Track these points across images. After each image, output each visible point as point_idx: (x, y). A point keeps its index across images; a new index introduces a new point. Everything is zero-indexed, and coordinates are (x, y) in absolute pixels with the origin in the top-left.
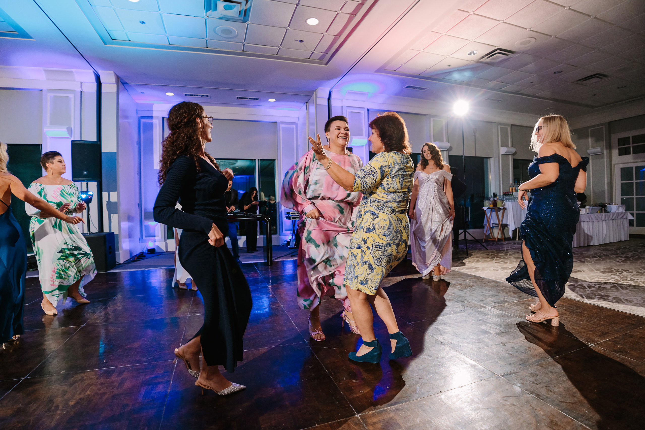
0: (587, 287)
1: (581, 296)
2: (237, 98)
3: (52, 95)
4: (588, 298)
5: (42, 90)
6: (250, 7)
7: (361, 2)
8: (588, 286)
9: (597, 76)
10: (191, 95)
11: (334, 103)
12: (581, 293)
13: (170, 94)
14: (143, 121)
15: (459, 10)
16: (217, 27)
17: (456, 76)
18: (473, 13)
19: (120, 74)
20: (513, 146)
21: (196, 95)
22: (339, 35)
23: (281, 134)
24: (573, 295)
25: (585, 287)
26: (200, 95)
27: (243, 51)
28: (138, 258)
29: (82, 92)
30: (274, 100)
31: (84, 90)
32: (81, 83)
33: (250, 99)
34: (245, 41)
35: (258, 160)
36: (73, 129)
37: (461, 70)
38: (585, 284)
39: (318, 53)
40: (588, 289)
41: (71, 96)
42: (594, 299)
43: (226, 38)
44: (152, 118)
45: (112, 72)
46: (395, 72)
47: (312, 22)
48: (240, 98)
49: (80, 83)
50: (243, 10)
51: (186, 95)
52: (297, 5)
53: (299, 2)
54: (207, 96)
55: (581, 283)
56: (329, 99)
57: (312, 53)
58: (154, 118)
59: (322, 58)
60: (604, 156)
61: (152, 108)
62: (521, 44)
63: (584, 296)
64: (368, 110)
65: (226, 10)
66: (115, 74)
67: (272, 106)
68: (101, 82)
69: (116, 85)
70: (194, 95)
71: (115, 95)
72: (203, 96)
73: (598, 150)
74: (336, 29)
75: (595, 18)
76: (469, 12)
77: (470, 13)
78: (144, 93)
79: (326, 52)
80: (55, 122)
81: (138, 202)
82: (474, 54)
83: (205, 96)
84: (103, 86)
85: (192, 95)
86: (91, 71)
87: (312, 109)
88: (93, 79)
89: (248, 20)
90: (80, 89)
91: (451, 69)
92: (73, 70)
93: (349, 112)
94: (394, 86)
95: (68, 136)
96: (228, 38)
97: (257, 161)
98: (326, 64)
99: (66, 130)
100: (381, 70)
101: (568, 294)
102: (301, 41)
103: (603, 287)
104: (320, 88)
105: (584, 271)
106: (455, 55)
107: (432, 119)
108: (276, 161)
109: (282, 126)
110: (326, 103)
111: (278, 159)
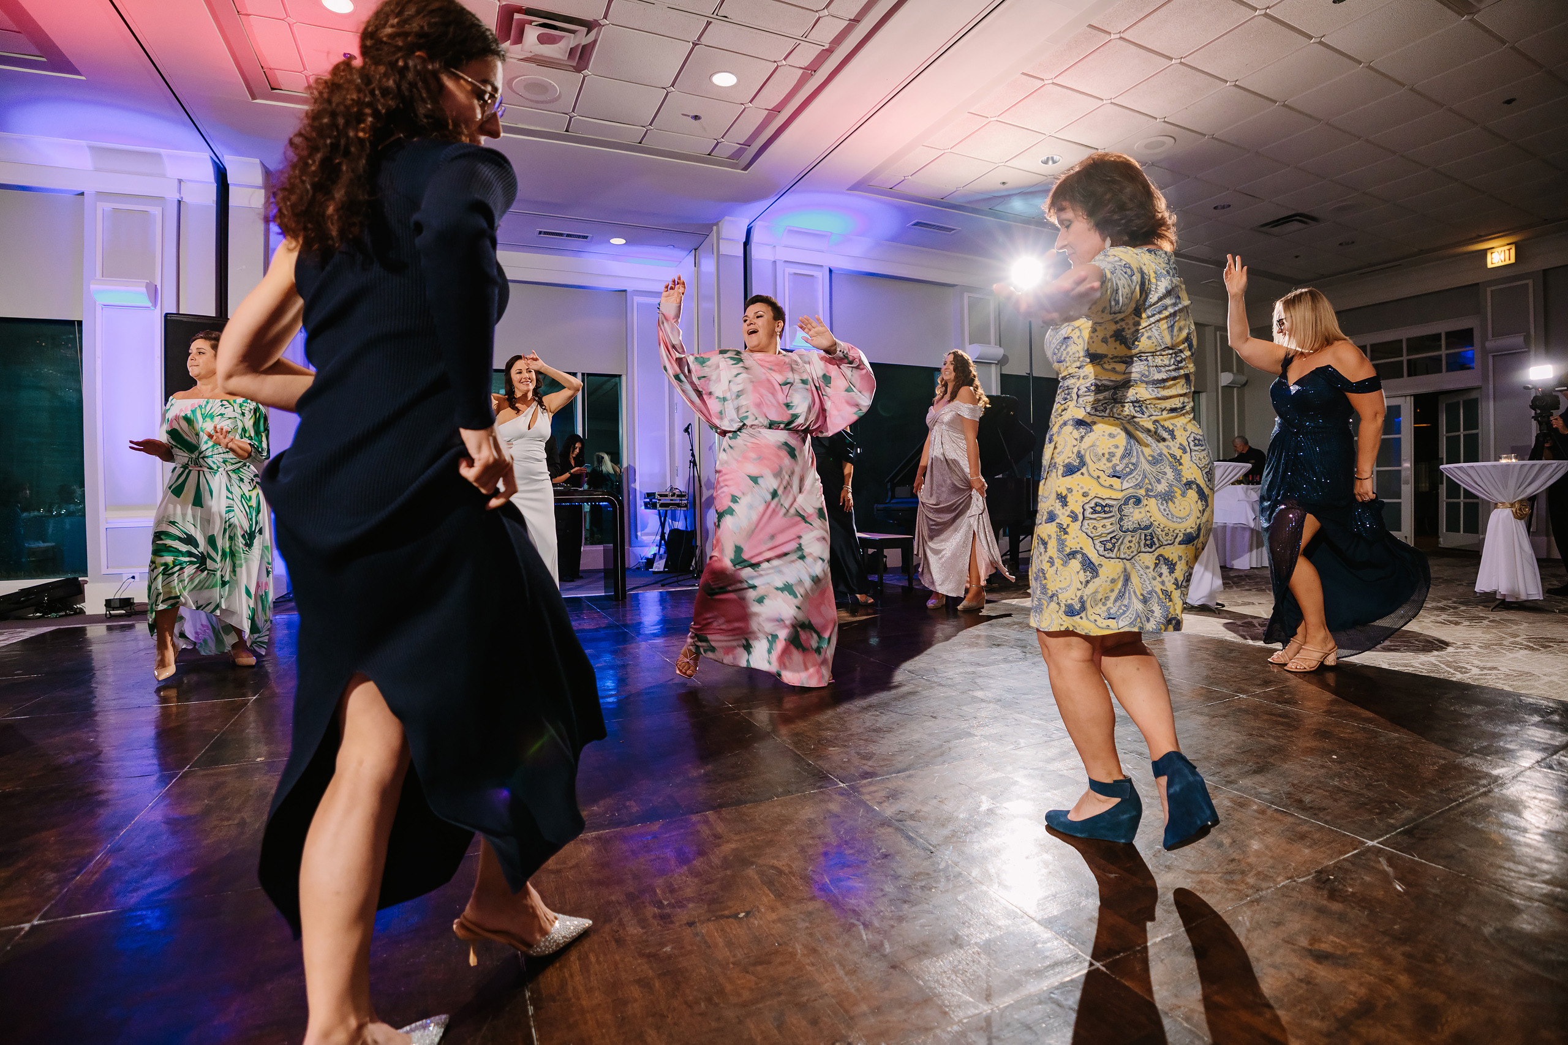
2: (540, 233)
3: (108, 206)
5: (82, 194)
6: (595, 41)
7: (827, 46)
9: (1298, 218)
11: (756, 253)
15: (1023, 74)
16: (517, 77)
17: (1018, 205)
18: (1051, 81)
22: (778, 109)
23: (635, 317)
27: (567, 131)
29: (182, 203)
30: (623, 241)
31: (187, 199)
32: (180, 181)
33: (568, 235)
34: (573, 111)
36: (159, 287)
37: (1028, 192)
39: (730, 145)
41: (156, 211)
43: (532, 101)
45: (257, 161)
46: (890, 192)
47: (724, 80)
48: (546, 233)
49: (176, 181)
50: (578, 46)
52: (695, 44)
53: (699, 39)
56: (747, 244)
57: (718, 143)
59: (737, 154)
62: (1148, 146)
64: (831, 271)
65: (542, 43)
66: (263, 164)
67: (618, 255)
68: (231, 179)
69: (263, 192)
71: (262, 213)
74: (773, 96)
75: (1285, 106)
76: (1043, 80)
77: (1046, 82)
79: (748, 143)
80: (114, 272)
82: (1054, 162)
84: (232, 190)
86: (206, 156)
87: (708, 265)
88: (208, 174)
89: (586, 68)
90: (178, 197)
91: (1007, 190)
92: (162, 151)
93: (789, 273)
94: (887, 222)
95: (149, 304)
96: (537, 102)
98: (745, 168)
99: (141, 289)
100: (862, 186)
102: (696, 118)
104: (726, 218)
106: (1015, 163)
107: (966, 295)
108: (624, 378)
109: (637, 299)
110: (740, 252)
111: (627, 375)
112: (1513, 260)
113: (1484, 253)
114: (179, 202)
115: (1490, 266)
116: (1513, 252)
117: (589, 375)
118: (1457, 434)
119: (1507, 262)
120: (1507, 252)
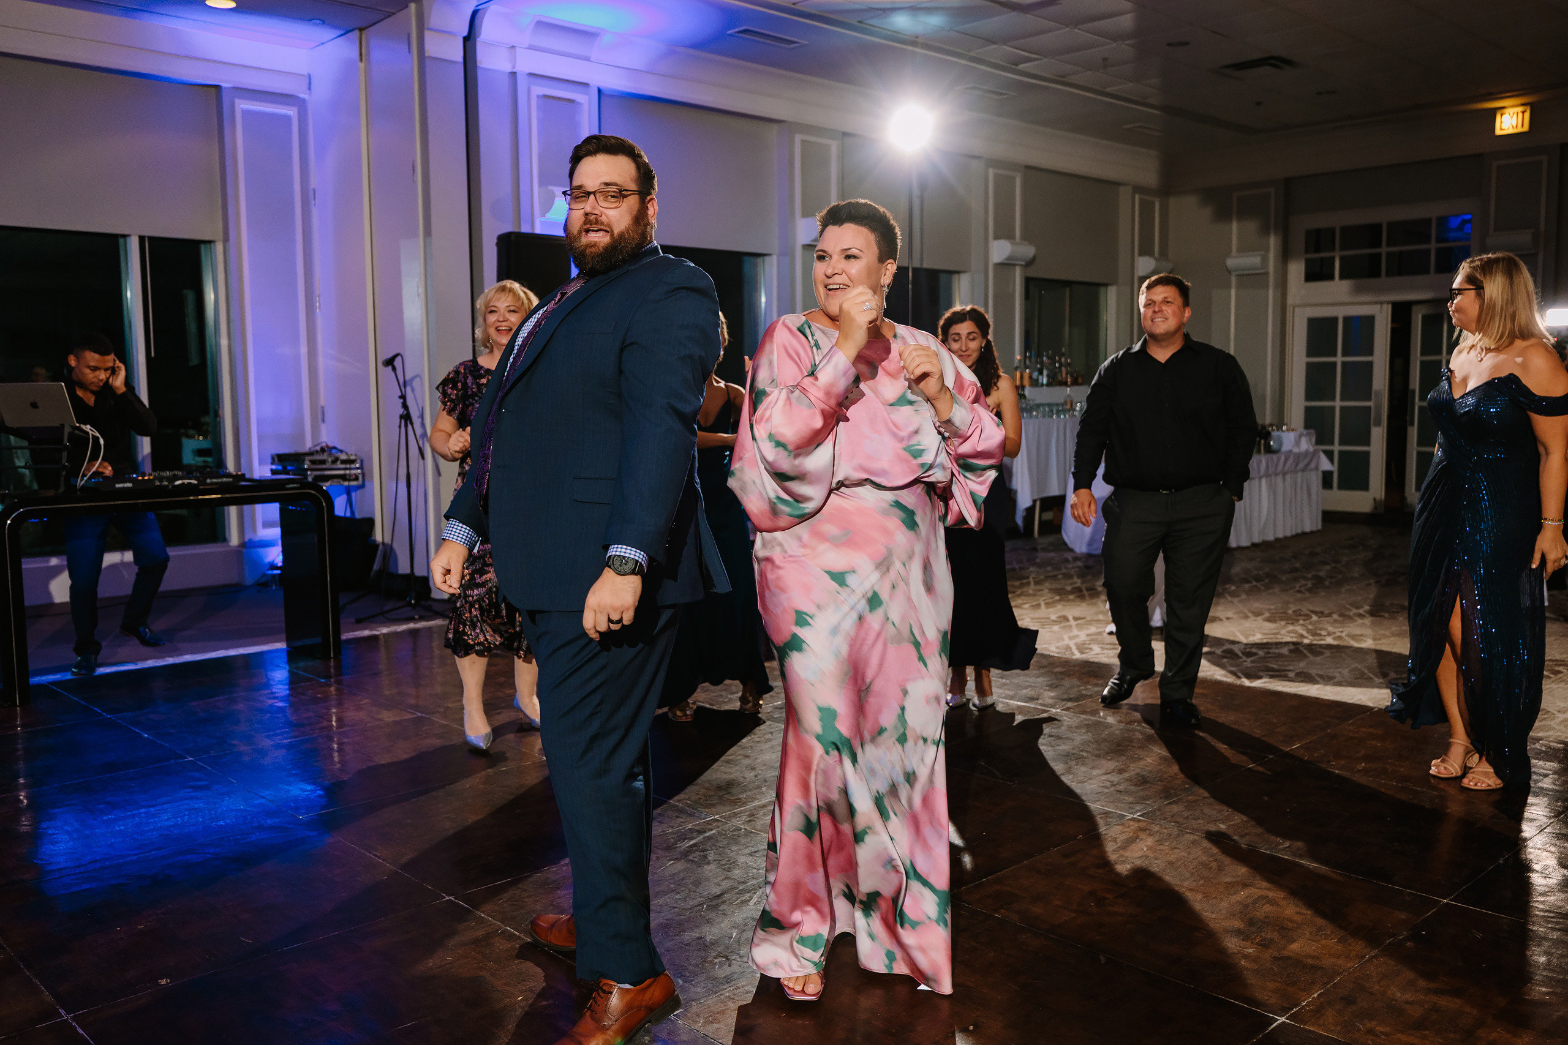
0: (1241, 655)
1: (1233, 673)
4: (1249, 676)
8: (1243, 653)
9: (1272, 62)
11: (482, 57)
12: (1233, 669)
20: (1027, 237)
23: (238, 138)
24: (1217, 673)
25: (1236, 655)
30: (232, 5)
35: (142, 239)
38: (1236, 649)
40: (1244, 658)
42: (1260, 678)
55: (1227, 646)
56: (469, 40)
60: (1268, 280)
63: (1240, 674)
64: (599, 91)
73: (1254, 260)
93: (538, 96)
97: (136, 243)
101: (1207, 671)
103: (1274, 653)
105: (1228, 619)
107: (798, 138)
108: (219, 247)
109: (243, 105)
110: (458, 55)
111: (226, 240)
112: (1526, 128)
113: (1492, 114)
115: (1498, 132)
116: (1527, 115)
117: (150, 238)
118: (1437, 358)
119: (1520, 130)
120: (1520, 115)
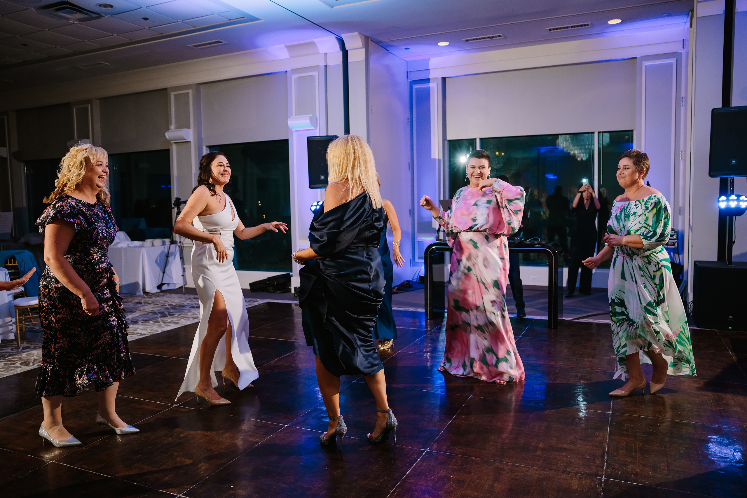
2: (550, 30)
3: (297, 76)
5: (286, 72)
10: (474, 40)
13: (445, 44)
14: (415, 87)
19: (367, 34)
21: (483, 38)
23: (643, 77)
26: (489, 38)
28: (398, 289)
29: (327, 66)
30: (619, 21)
31: (329, 63)
32: (326, 54)
33: (572, 27)
35: (599, 132)
36: (318, 117)
44: (428, 80)
45: (357, 33)
48: (554, 29)
49: (324, 55)
51: (467, 41)
54: (500, 36)
58: (431, 81)
61: (429, 66)
66: (360, 34)
67: (619, 32)
68: (347, 49)
69: (364, 50)
70: (480, 39)
71: (364, 63)
72: (493, 37)
78: (409, 49)
80: (300, 111)
81: (409, 207)
83: (496, 37)
84: (350, 53)
85: (477, 39)
86: (333, 37)
88: (337, 46)
90: (324, 64)
92: (315, 40)
95: (313, 128)
97: (596, 135)
99: (309, 121)
109: (645, 63)
111: (637, 129)
114: (326, 66)
117: (604, 132)
